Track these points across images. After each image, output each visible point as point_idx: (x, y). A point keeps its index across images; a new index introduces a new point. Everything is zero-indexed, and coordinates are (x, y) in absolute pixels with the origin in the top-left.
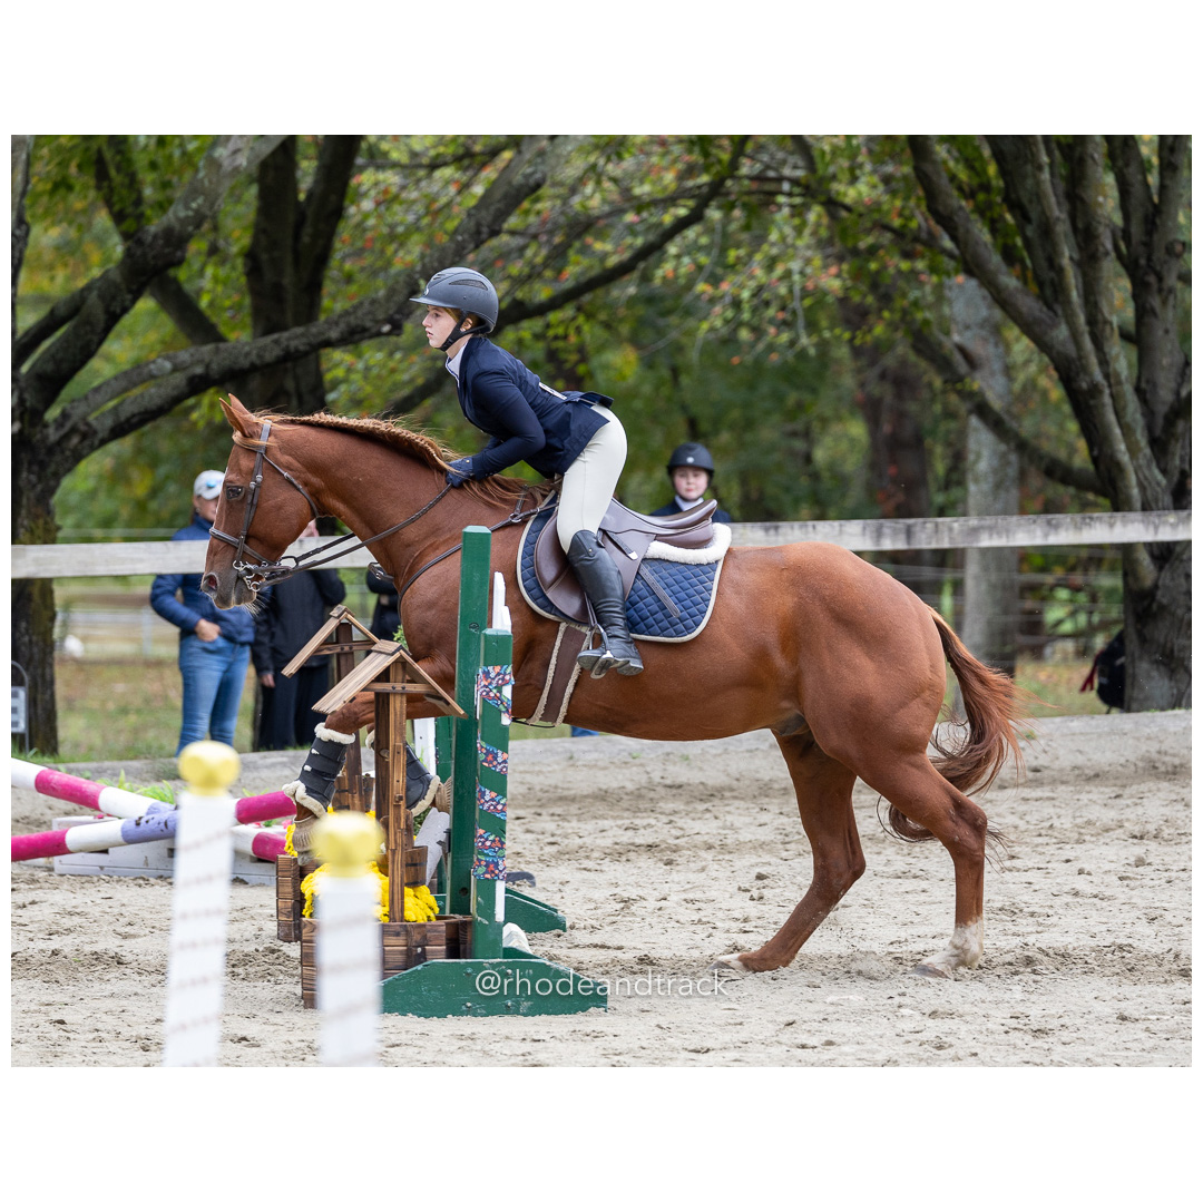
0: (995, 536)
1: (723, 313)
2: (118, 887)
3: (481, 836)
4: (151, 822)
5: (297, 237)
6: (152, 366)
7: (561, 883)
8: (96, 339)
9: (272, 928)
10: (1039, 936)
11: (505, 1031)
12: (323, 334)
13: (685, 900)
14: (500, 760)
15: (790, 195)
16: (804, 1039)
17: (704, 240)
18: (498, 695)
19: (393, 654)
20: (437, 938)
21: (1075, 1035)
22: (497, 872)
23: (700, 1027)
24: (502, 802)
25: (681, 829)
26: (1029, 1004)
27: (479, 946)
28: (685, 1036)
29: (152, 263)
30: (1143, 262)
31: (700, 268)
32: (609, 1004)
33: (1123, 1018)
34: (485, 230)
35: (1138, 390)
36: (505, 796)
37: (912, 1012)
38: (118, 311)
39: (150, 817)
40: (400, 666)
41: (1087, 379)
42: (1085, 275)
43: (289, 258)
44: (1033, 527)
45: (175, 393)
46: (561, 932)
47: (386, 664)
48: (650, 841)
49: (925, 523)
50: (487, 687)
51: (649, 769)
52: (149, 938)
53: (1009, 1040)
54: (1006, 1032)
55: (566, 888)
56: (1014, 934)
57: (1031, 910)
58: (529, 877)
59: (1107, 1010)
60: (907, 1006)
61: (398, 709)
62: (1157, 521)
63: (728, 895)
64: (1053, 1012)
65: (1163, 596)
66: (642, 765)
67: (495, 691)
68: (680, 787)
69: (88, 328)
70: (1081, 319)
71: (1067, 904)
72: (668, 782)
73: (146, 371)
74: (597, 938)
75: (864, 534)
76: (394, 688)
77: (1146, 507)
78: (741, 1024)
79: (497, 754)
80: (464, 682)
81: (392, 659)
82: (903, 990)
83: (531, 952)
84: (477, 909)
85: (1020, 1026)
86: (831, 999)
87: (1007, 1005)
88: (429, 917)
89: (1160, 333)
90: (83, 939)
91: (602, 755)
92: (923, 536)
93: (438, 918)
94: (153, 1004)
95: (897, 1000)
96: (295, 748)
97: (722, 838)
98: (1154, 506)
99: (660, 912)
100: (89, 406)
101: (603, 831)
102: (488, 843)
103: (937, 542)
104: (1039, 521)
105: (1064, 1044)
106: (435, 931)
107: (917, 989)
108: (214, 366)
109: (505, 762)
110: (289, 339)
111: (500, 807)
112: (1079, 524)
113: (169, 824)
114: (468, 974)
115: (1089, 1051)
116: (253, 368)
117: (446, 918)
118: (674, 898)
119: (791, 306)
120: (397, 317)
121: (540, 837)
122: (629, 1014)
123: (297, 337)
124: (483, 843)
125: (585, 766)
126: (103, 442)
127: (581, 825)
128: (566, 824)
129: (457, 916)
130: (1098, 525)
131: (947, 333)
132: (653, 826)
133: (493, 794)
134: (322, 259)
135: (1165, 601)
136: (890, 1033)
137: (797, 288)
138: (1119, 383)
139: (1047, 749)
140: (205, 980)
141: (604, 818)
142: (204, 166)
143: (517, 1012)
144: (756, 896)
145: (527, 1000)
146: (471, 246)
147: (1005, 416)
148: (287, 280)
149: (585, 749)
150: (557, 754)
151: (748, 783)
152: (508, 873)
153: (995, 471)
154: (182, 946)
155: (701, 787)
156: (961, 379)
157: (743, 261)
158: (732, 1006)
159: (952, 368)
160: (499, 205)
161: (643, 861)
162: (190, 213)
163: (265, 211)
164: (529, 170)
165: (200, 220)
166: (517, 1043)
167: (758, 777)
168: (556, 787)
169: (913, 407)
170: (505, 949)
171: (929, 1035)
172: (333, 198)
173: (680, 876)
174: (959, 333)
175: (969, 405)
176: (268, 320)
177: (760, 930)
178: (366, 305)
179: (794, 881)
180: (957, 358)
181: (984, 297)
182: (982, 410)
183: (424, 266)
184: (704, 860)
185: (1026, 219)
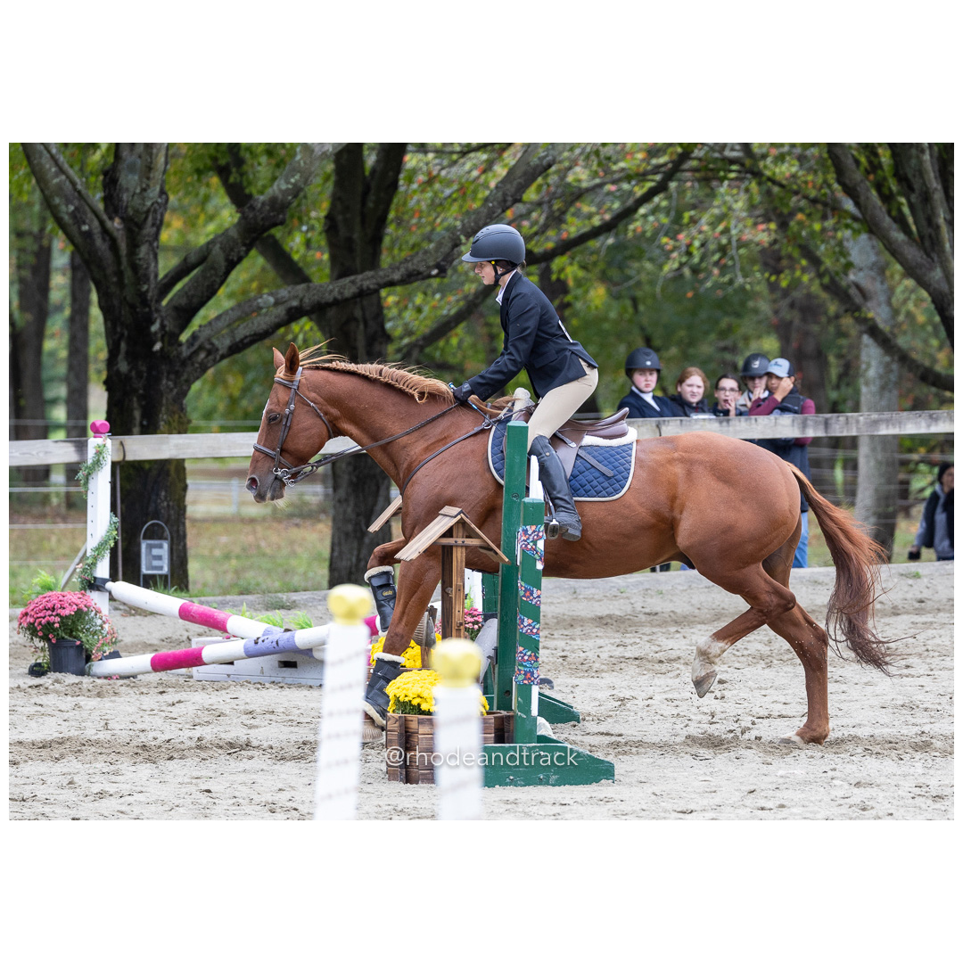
0: (890, 426)
1: (679, 258)
2: (242, 689)
3: (521, 653)
4: (266, 641)
5: (364, 203)
6: (260, 300)
7: (572, 687)
8: (218, 280)
10: (932, 726)
11: (539, 797)
12: (388, 276)
13: (666, 699)
14: (535, 595)
16: (762, 803)
17: (664, 203)
18: (534, 547)
19: (455, 517)
20: (487, 728)
22: (532, 679)
23: (685, 795)
24: (537, 626)
25: (659, 646)
26: (928, 777)
27: (518, 734)
28: (674, 801)
29: (261, 223)
31: (663, 225)
32: (616, 777)
34: (510, 199)
36: (539, 622)
37: (841, 783)
38: (235, 259)
39: (266, 637)
40: (460, 525)
43: (358, 219)
44: (919, 420)
45: (277, 320)
46: (576, 723)
47: (451, 524)
48: (637, 655)
49: (838, 417)
50: (524, 540)
51: (633, 602)
52: (269, 727)
53: (915, 804)
54: (913, 798)
55: (576, 690)
56: (913, 725)
57: (925, 706)
58: (549, 682)
60: (837, 778)
61: (459, 557)
64: (947, 782)
66: (628, 598)
67: (531, 544)
68: (656, 614)
69: (213, 272)
72: (647, 610)
73: (255, 304)
74: (603, 728)
75: (793, 426)
76: (456, 542)
78: (715, 792)
79: (533, 591)
80: (508, 537)
81: (455, 520)
82: (834, 766)
83: (555, 738)
84: (518, 707)
85: (923, 793)
86: (781, 772)
87: (912, 777)
88: (481, 712)
90: (219, 729)
91: (597, 591)
92: (838, 427)
93: (488, 713)
94: (276, 777)
95: (830, 774)
97: (690, 652)
99: (648, 708)
100: (212, 330)
101: (600, 647)
102: (526, 658)
103: (848, 430)
104: (923, 415)
106: (486, 723)
107: (844, 766)
108: (306, 300)
109: (539, 597)
110: (362, 280)
111: (535, 631)
113: (280, 642)
116: (336, 303)
117: (494, 713)
118: (657, 697)
119: (730, 253)
120: (442, 263)
121: (553, 652)
122: (631, 785)
123: (368, 279)
124: (523, 657)
125: (585, 598)
126: (223, 357)
127: (584, 643)
128: (572, 642)
129: (502, 711)
131: (847, 274)
132: (637, 644)
133: (530, 621)
134: (382, 221)
136: (826, 798)
137: (734, 239)
139: (929, 585)
140: (346, 762)
141: (601, 637)
142: (301, 152)
143: (547, 783)
144: (719, 696)
145: (555, 774)
146: (500, 211)
147: (890, 336)
148: (356, 236)
149: (586, 586)
150: (565, 589)
151: (706, 611)
152: (541, 679)
153: (881, 377)
154: (329, 737)
155: (672, 614)
156: (858, 309)
157: (694, 221)
158: (707, 779)
159: (851, 300)
160: (519, 180)
161: (632, 669)
162: (290, 186)
163: (340, 184)
164: (543, 154)
165: (297, 191)
166: (549, 806)
167: (714, 606)
168: (564, 615)
169: (815, 328)
170: (538, 736)
171: (856, 800)
172: (391, 174)
173: (660, 681)
174: (855, 274)
175: (863, 328)
176: (342, 267)
177: (724, 722)
178: (420, 254)
179: (746, 684)
180: (853, 291)
181: (873, 247)
182: (874, 331)
183: (463, 225)
184: (678, 669)
185: (911, 189)
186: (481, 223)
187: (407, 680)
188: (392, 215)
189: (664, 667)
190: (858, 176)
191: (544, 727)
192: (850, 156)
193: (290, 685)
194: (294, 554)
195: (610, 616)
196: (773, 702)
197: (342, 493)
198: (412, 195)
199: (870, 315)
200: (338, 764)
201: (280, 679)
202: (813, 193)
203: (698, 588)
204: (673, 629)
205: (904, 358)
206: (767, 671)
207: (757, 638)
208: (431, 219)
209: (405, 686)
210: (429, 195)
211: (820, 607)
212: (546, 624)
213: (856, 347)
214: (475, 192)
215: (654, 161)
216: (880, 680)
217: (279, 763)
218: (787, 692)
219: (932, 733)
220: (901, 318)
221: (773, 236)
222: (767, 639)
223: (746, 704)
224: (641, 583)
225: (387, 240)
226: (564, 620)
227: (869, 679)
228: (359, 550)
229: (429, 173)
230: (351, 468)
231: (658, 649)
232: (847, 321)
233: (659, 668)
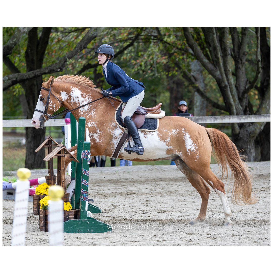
0: (202, 121)
1: (138, 67)
3: (82, 191)
5: (37, 48)
7: (100, 202)
9: (32, 211)
11: (87, 237)
12: (44, 71)
13: (129, 206)
14: (87, 173)
15: (154, 39)
16: (158, 239)
17: (133, 50)
18: (87, 157)
19: (62, 147)
20: (71, 214)
21: (222, 239)
22: (86, 199)
23: (134, 236)
24: (88, 182)
25: (128, 189)
26: (211, 232)
27: (81, 216)
28: (130, 238)
30: (237, 56)
31: (132, 56)
32: (112, 231)
33: (233, 235)
34: (83, 47)
35: (236, 87)
36: (88, 181)
37: (183, 233)
40: (64, 150)
41: (224, 84)
42: (224, 59)
43: (35, 53)
44: (211, 119)
45: (9, 85)
46: (100, 213)
47: (61, 150)
48: (121, 192)
50: (84, 155)
51: (120, 175)
53: (206, 240)
54: (206, 238)
55: (101, 203)
57: (211, 209)
58: (92, 200)
59: (229, 233)
60: (182, 232)
61: (63, 160)
62: (240, 118)
63: (139, 205)
64: (217, 233)
65: (241, 135)
66: (118, 174)
67: (86, 156)
68: (127, 179)
70: (223, 70)
71: (219, 208)
72: (124, 178)
74: (109, 215)
76: (62, 155)
77: (237, 114)
78: (143, 235)
79: (86, 171)
80: (79, 154)
82: (181, 228)
83: (93, 218)
84: (81, 208)
85: (209, 237)
87: (206, 232)
88: (70, 209)
89: (241, 73)
91: (109, 172)
93: (72, 210)
95: (180, 230)
96: (36, 169)
97: (137, 191)
98: (239, 114)
99: (123, 209)
101: (109, 189)
102: (84, 192)
104: (213, 117)
105: (220, 241)
106: (71, 213)
107: (185, 228)
108: (18, 78)
109: (88, 173)
110: (36, 72)
111: (87, 184)
112: (222, 118)
113: (7, 186)
114: (79, 223)
115: (226, 243)
116: (27, 79)
117: (74, 210)
118: (126, 205)
119: (153, 66)
120: (61, 67)
121: (94, 191)
122: (117, 233)
123: (38, 72)
124: (83, 192)
125: (105, 174)
127: (104, 188)
128: (100, 188)
129: (76, 209)
130: (226, 118)
131: (190, 73)
132: (121, 188)
133: (85, 181)
134: (43, 54)
135: (241, 137)
136: (178, 238)
137: (155, 62)
138: (231, 85)
139: (214, 171)
140: (22, 224)
141: (110, 186)
142: (17, 31)
143: (90, 232)
144: (146, 205)
145: (93, 229)
146: (79, 51)
147: (204, 92)
148: (35, 58)
149: (105, 170)
150: (98, 171)
151: (143, 178)
152: (88, 199)
153: (201, 105)
154: (17, 216)
155: (132, 179)
156: (193, 83)
157: (142, 55)
158: (141, 231)
159: (191, 81)
160: (86, 41)
161: (119, 197)
162: (13, 42)
163: (30, 42)
164: (93, 33)
165: (15, 44)
166: (90, 239)
167: (146, 177)
168: (98, 179)
169: (180, 90)
170: (88, 217)
171: (188, 239)
172: (46, 39)
173: (128, 200)
174: (193, 73)
175: (195, 90)
176: (30, 68)
177: (147, 213)
178: (54, 64)
179: (155, 202)
180: (192, 78)
181: (199, 64)
182: (198, 91)
183: (68, 55)
184: (133, 196)
185: (210, 46)
186: (74, 55)
187: (46, 199)
188: (46, 52)
189: (129, 196)
190: (193, 41)
191: (90, 214)
192: (191, 35)
193: (10, 200)
194: (15, 159)
195: (113, 180)
196: (163, 207)
197: (29, 140)
198: (53, 45)
199: (197, 85)
200: (19, 225)
201: (7, 198)
202: (180, 47)
203: (141, 171)
204: (132, 184)
205: (208, 99)
206: (161, 198)
207: (159, 187)
208: (59, 53)
209: (46, 201)
210: (58, 46)
211: (179, 177)
212: (92, 182)
213: (193, 96)
214: (73, 45)
215: (130, 36)
216: (197, 201)
217: (5, 225)
218: (167, 204)
219: (213, 218)
220: (208, 87)
221: (167, 61)
222: (162, 187)
223: (154, 208)
224: (123, 169)
225: (45, 60)
226: (98, 181)
227: (194, 200)
228: (35, 158)
229: (58, 39)
230: (32, 132)
231: (127, 190)
232: (191, 88)
233: (127, 196)
